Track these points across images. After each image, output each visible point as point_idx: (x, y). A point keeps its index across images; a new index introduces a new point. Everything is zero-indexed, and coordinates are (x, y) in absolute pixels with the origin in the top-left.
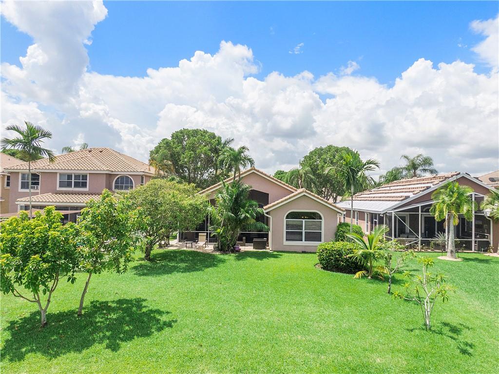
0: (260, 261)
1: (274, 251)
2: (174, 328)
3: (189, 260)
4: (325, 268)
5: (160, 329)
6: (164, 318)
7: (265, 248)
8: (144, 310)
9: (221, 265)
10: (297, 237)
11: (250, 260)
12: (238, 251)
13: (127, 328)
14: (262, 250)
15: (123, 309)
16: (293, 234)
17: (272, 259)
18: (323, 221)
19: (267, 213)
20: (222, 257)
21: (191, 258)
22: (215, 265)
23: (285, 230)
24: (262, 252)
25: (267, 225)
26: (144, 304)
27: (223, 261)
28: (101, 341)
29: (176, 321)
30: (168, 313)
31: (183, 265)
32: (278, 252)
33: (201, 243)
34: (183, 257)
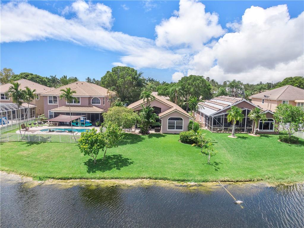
0: (158, 139)
1: (164, 133)
2: (134, 164)
3: (130, 138)
4: (182, 142)
5: (130, 164)
6: (130, 161)
7: (159, 132)
8: (123, 158)
9: (143, 141)
10: (173, 128)
11: (154, 138)
12: (149, 133)
13: (120, 164)
14: (158, 133)
15: (116, 158)
16: (171, 127)
17: (162, 137)
18: (183, 121)
19: (160, 118)
20: (143, 136)
21: (131, 137)
22: (141, 141)
23: (168, 125)
24: (158, 134)
25: (160, 123)
26: (122, 156)
27: (144, 139)
28: (114, 167)
29: (134, 162)
30: (131, 159)
31: (129, 141)
32: (165, 134)
33: (133, 130)
34: (128, 137)
